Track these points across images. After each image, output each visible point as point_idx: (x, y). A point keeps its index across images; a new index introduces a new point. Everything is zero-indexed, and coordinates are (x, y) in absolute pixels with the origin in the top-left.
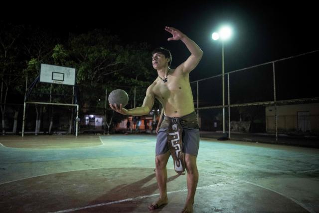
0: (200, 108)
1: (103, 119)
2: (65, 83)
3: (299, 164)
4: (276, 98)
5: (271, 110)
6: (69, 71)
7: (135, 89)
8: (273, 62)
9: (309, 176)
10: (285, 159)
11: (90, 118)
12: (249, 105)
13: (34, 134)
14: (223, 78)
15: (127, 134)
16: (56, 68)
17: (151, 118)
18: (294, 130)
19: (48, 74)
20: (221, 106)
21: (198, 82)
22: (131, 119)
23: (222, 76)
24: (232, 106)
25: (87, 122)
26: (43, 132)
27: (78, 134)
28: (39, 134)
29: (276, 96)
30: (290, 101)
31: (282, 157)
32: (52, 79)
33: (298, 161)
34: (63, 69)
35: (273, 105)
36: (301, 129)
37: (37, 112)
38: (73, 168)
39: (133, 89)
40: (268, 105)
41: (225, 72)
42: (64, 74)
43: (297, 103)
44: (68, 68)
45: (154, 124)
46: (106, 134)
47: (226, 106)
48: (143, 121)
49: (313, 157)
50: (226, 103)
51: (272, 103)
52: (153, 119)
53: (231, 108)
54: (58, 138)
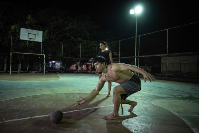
0: (121, 58)
1: (61, 64)
2: (36, 40)
3: (179, 92)
4: (168, 52)
5: (165, 60)
6: (38, 33)
7: (81, 45)
8: (167, 29)
9: (183, 98)
10: (171, 89)
11: (52, 63)
12: (151, 56)
13: (18, 72)
14: (136, 39)
15: (75, 73)
16: (30, 31)
17: (90, 63)
18: (178, 72)
19: (25, 34)
20: (134, 57)
21: (120, 41)
22: (78, 64)
23: (135, 38)
24: (141, 57)
25: (50, 65)
26: (23, 71)
27: (45, 73)
28: (21, 73)
29: (168, 51)
30: (176, 54)
31: (169, 87)
32: (28, 38)
33: (178, 90)
34: (34, 32)
35: (166, 56)
36: (182, 71)
37: (19, 59)
38: (43, 93)
39: (79, 45)
40: (164, 56)
41: (137, 35)
42: (35, 35)
43: (181, 55)
44: (38, 31)
45: (92, 67)
46: (63, 73)
47: (137, 57)
48: (85, 65)
49: (187, 88)
50: (137, 55)
51: (165, 55)
52: (92, 64)
53: (140, 58)
54: (32, 75)
